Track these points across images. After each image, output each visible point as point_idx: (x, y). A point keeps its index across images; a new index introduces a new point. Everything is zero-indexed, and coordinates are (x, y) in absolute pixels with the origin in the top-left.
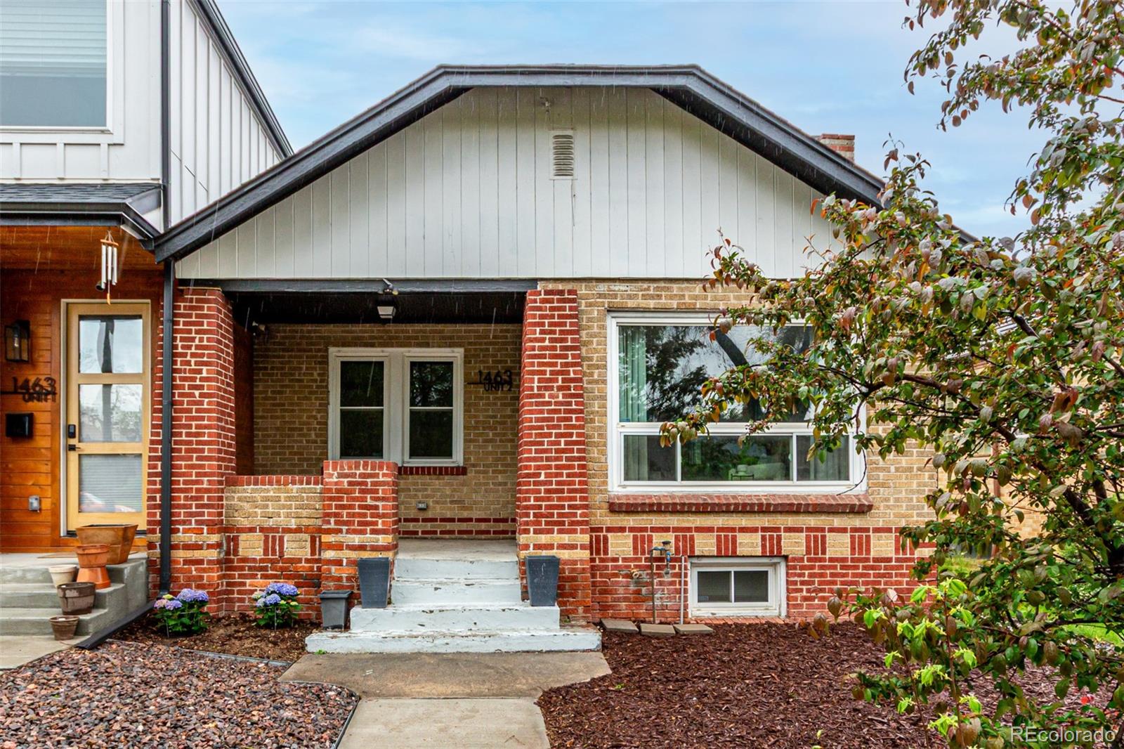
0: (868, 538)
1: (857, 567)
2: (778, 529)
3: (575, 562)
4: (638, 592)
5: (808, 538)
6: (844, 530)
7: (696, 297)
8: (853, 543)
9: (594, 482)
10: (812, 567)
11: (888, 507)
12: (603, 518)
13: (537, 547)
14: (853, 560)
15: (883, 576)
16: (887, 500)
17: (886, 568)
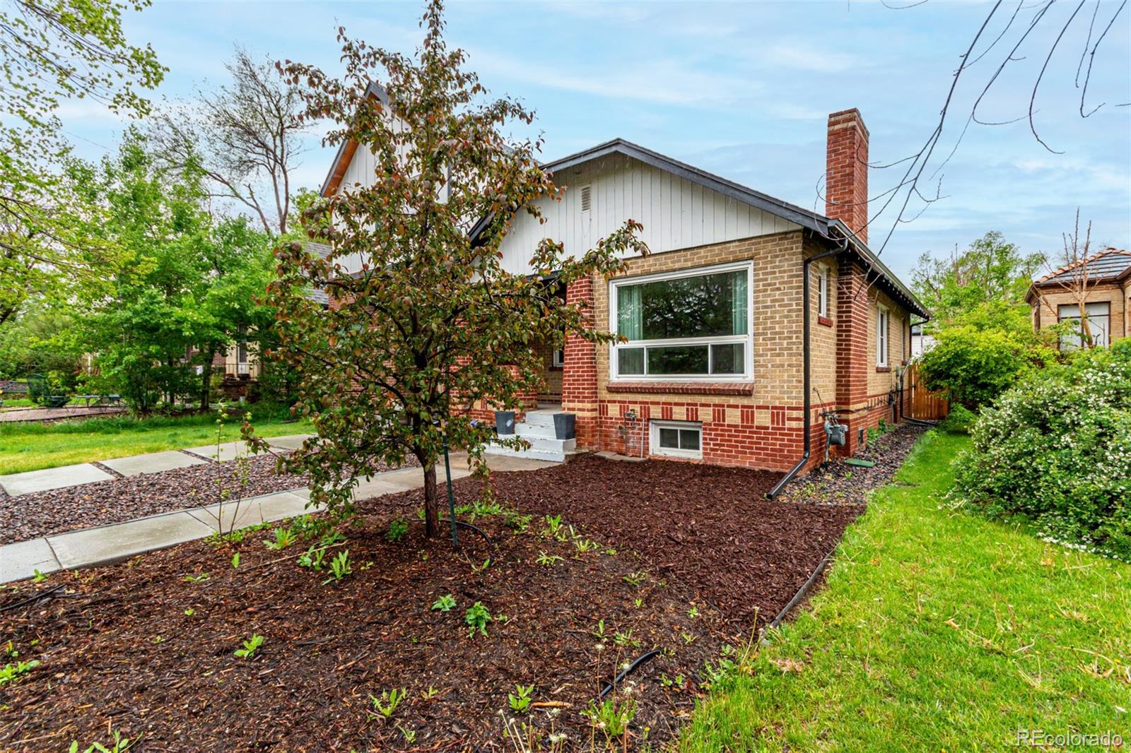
0: (753, 412)
1: (745, 432)
2: (696, 405)
3: (584, 418)
4: (622, 437)
5: (714, 410)
6: (737, 407)
7: (650, 266)
8: (742, 415)
9: (601, 376)
10: (716, 430)
11: (766, 392)
12: (604, 395)
13: (569, 409)
14: (742, 426)
15: (763, 439)
16: (766, 387)
17: (765, 433)
